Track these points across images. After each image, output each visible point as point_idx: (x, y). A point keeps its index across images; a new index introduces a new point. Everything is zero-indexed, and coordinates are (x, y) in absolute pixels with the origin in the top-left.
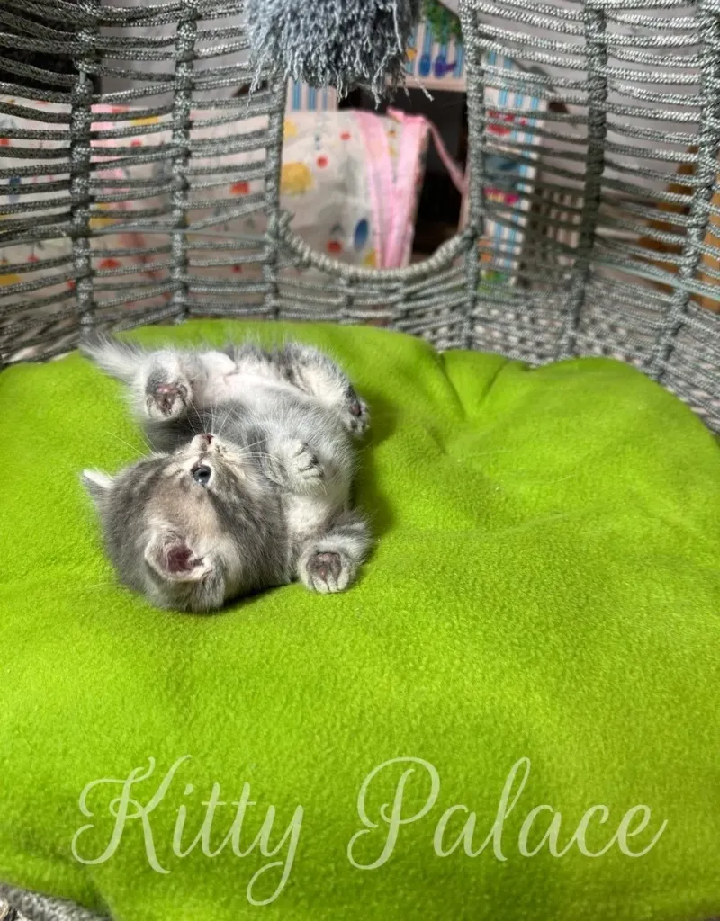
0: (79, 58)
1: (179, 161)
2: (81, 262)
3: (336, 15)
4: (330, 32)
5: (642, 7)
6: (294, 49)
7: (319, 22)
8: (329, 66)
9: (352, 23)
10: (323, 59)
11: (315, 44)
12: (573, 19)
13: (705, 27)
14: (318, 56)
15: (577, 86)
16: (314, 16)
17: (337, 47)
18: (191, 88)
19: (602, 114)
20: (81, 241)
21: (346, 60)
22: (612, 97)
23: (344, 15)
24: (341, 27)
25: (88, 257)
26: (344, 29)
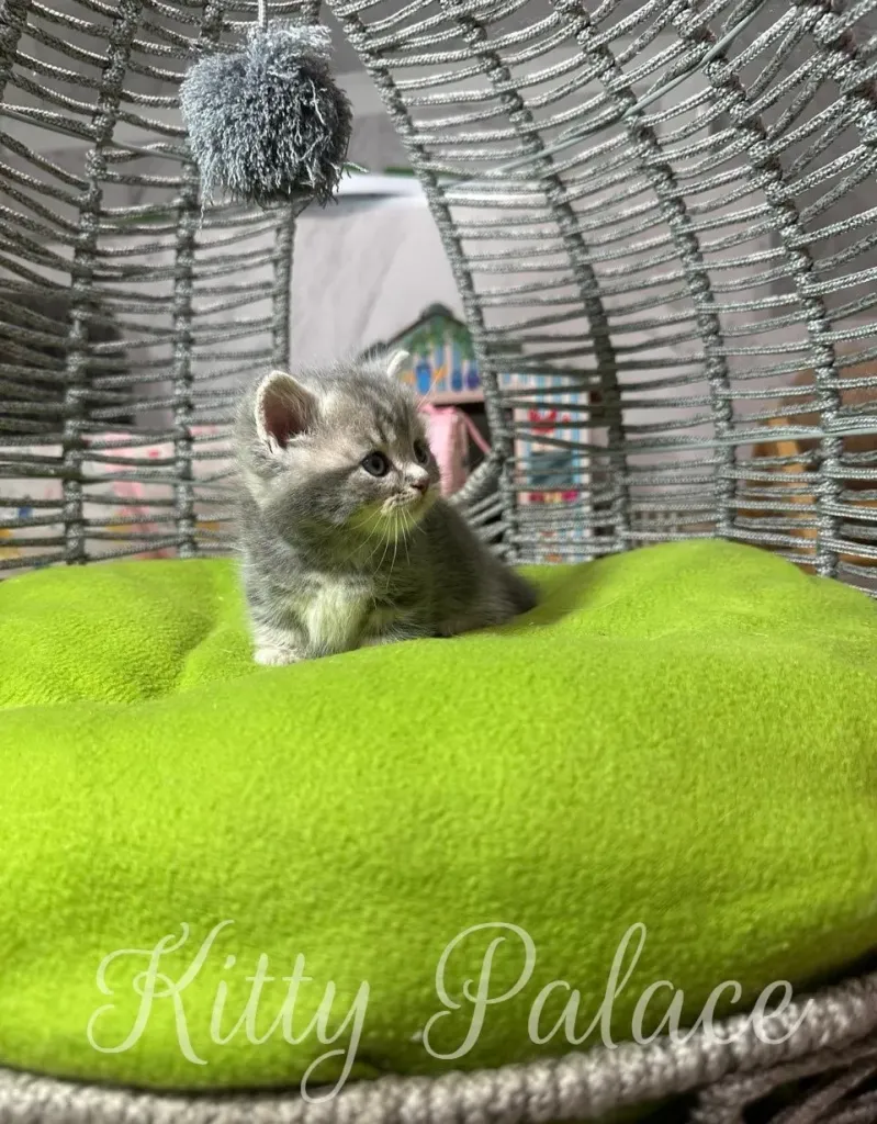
0: (75, 304)
1: (180, 411)
2: (71, 507)
3: (265, 113)
4: (262, 128)
5: (601, 189)
6: (234, 153)
7: (250, 121)
8: (267, 165)
9: (281, 119)
10: (261, 156)
11: (250, 144)
12: (546, 220)
13: (658, 183)
14: (255, 155)
15: (566, 282)
16: (246, 116)
17: (270, 144)
18: (189, 342)
19: (596, 300)
20: (72, 484)
21: (281, 156)
22: (603, 283)
23: (271, 112)
24: (271, 122)
25: (79, 501)
26: (275, 125)
